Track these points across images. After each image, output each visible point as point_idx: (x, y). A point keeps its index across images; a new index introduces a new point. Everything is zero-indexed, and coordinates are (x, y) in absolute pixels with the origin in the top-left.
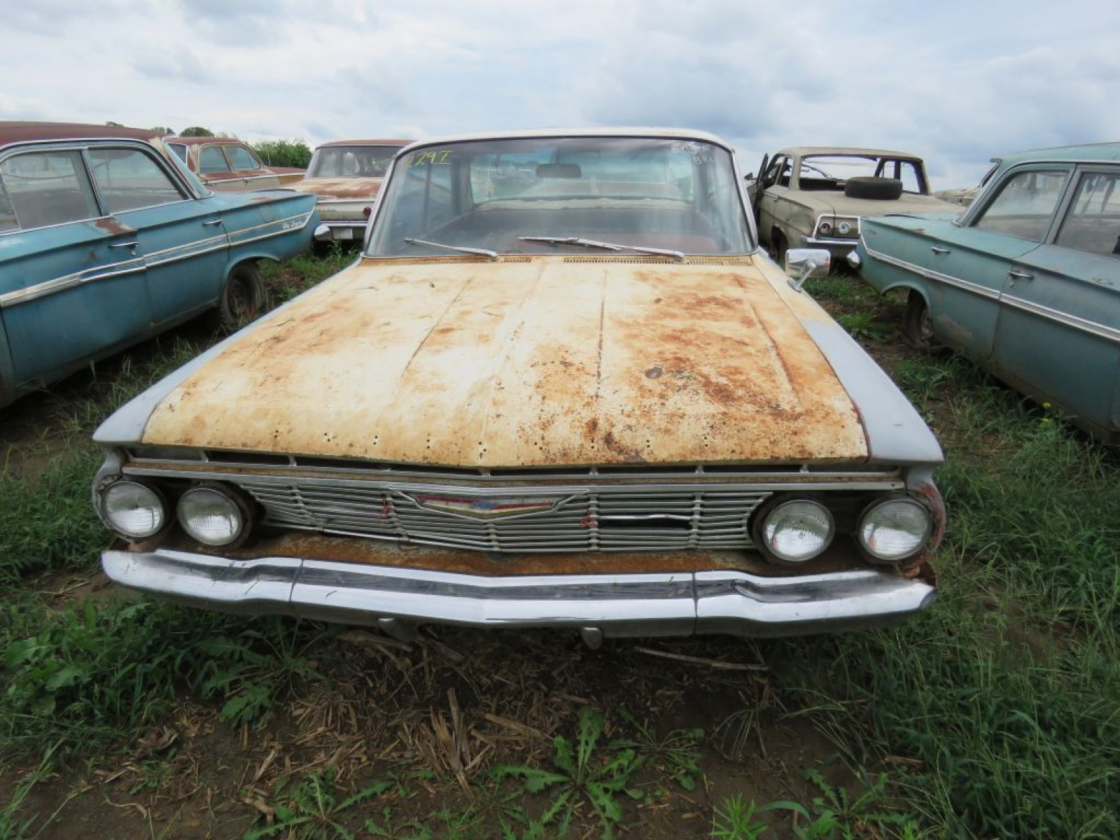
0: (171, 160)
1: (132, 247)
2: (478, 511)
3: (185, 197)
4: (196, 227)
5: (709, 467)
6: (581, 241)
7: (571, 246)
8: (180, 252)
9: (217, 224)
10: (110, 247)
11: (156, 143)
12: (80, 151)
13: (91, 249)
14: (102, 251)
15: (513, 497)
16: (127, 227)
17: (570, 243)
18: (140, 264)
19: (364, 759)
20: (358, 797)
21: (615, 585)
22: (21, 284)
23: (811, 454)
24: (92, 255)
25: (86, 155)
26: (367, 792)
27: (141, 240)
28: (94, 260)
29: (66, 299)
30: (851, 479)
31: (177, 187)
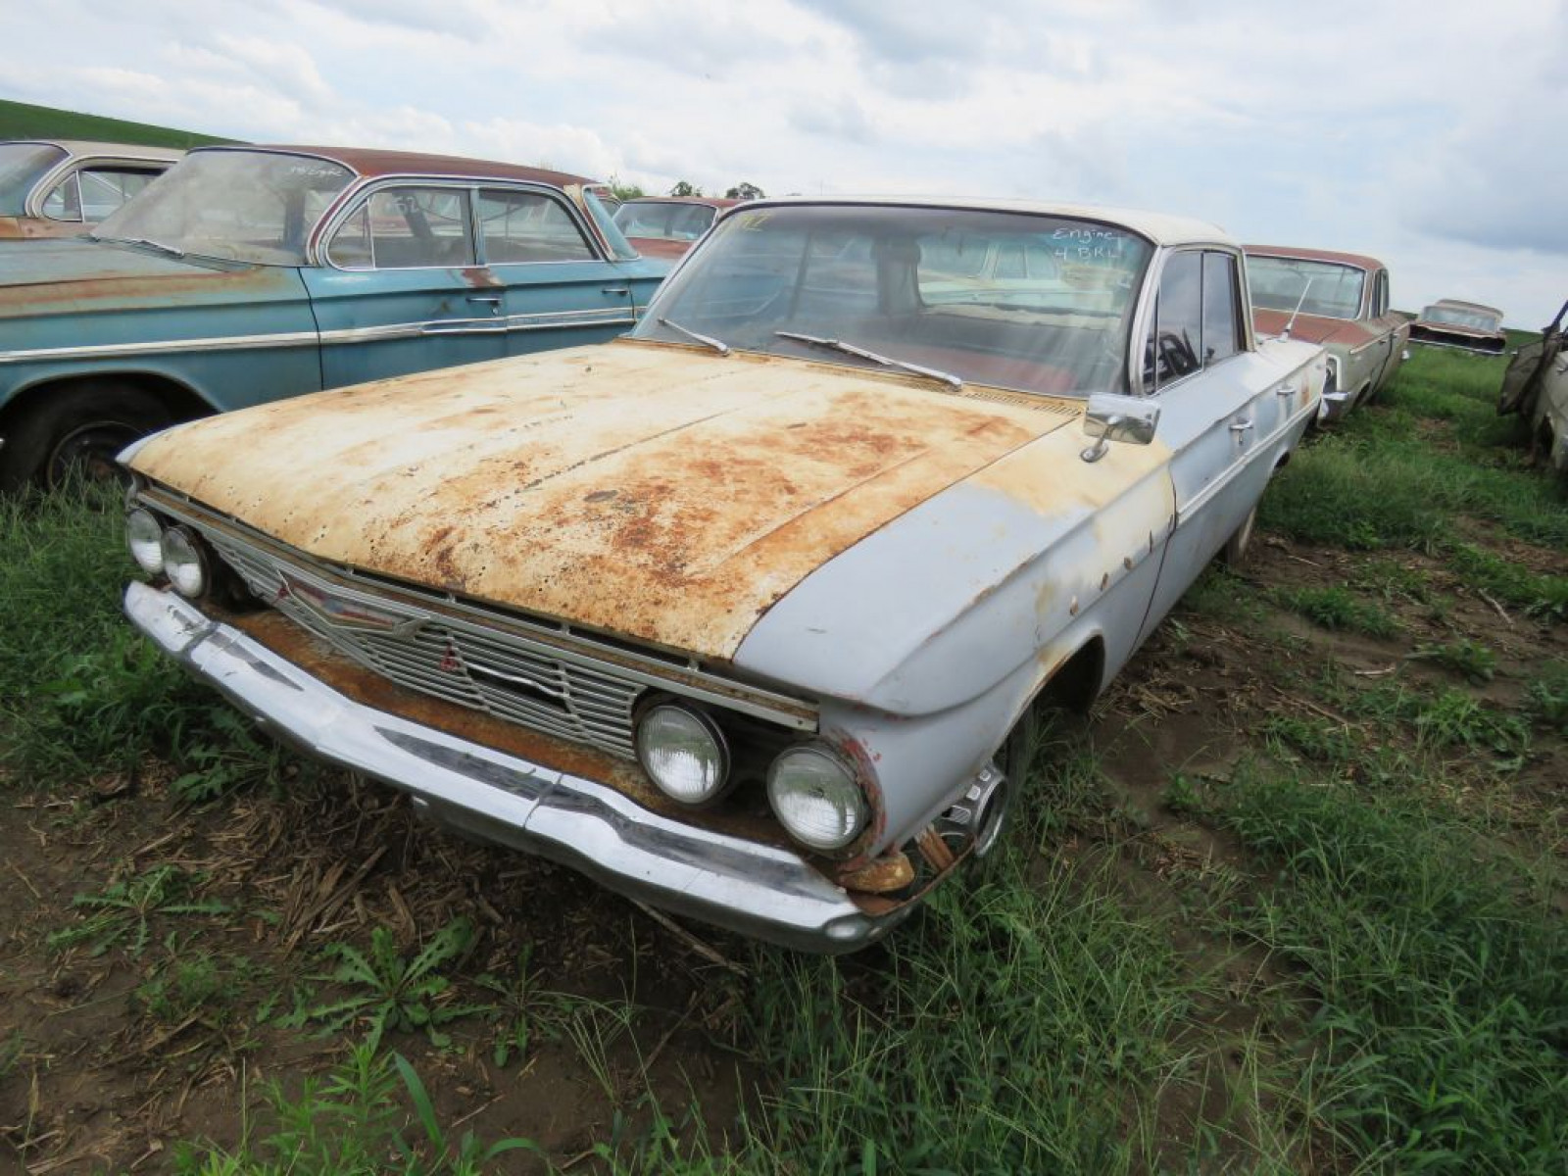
0: (586, 211)
1: (495, 304)
2: (327, 611)
3: (596, 257)
4: (594, 293)
5: (577, 630)
6: (843, 345)
7: (830, 350)
8: (561, 319)
9: (623, 294)
10: (469, 301)
11: (572, 191)
12: (468, 190)
13: (444, 299)
14: (459, 303)
15: (355, 604)
16: (496, 281)
18: (500, 324)
19: (238, 877)
20: (190, 908)
21: (468, 756)
22: (351, 324)
23: (656, 635)
24: (445, 306)
25: (475, 195)
26: (202, 908)
27: (511, 298)
28: (445, 311)
29: (402, 348)
30: (747, 697)
31: (588, 244)
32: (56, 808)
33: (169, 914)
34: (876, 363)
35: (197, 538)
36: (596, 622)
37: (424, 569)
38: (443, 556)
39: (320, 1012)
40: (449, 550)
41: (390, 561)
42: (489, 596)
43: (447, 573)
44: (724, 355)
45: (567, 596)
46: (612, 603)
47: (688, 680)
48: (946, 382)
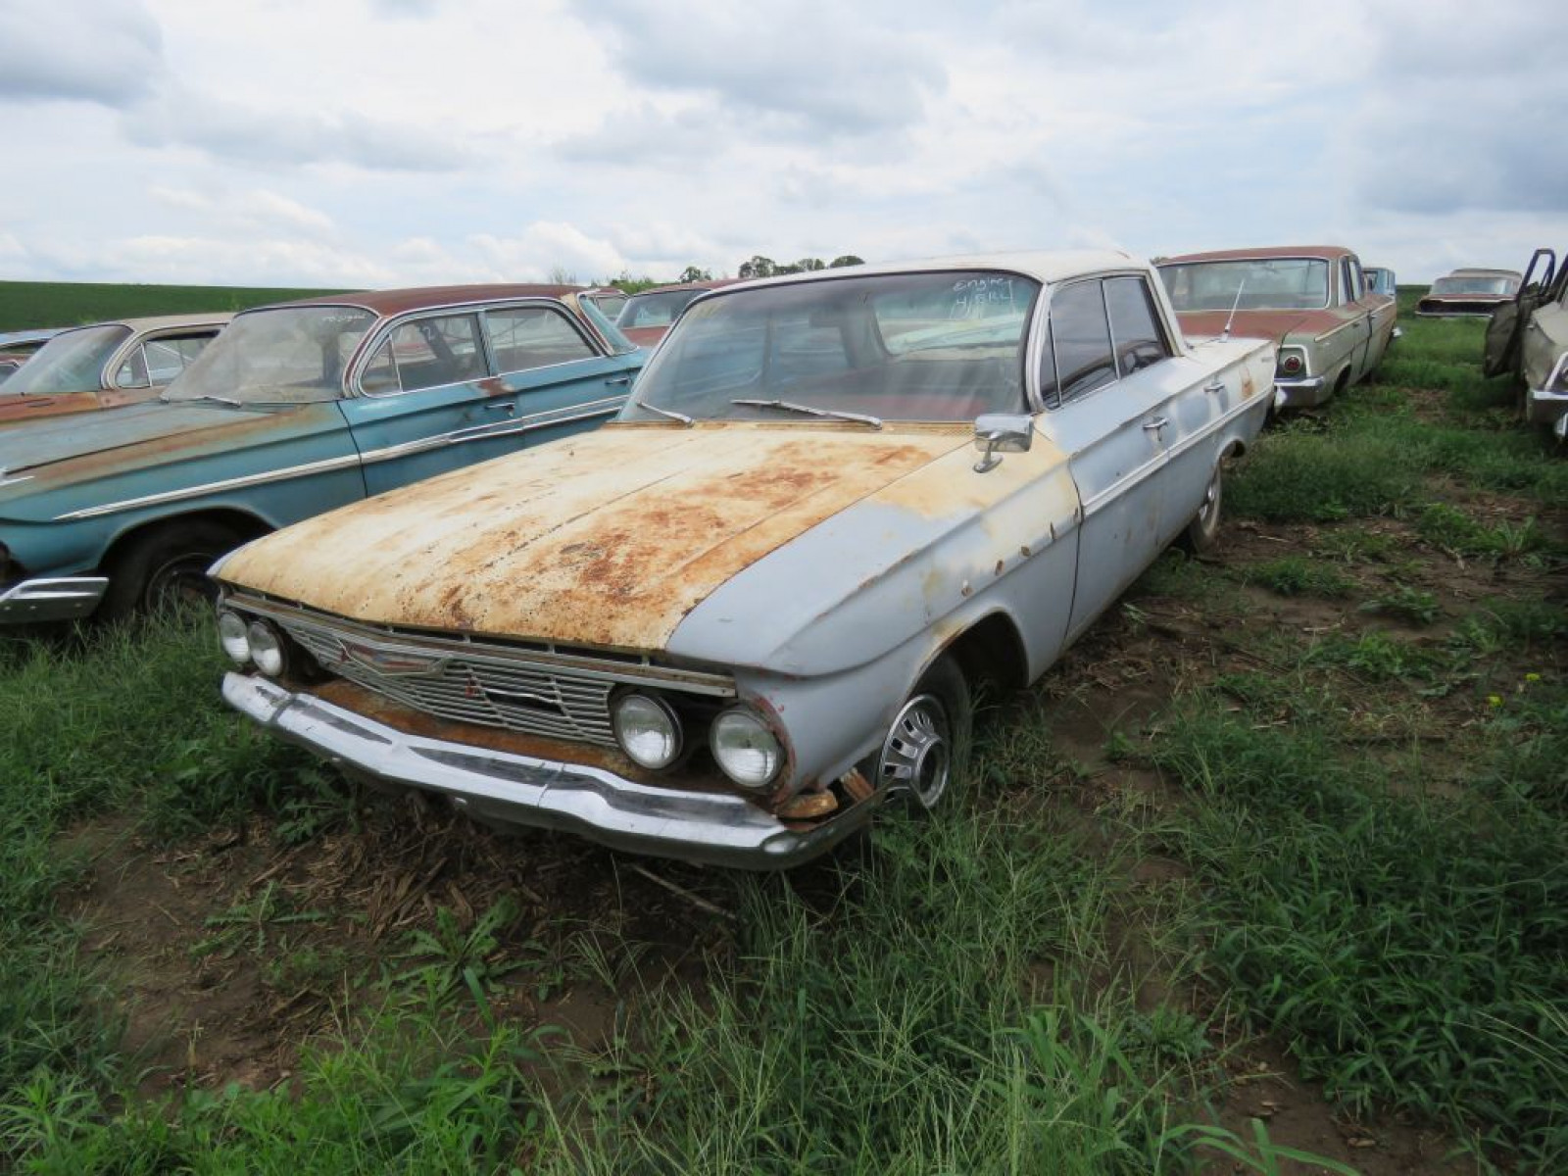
0: (584, 317)
1: (510, 408)
2: (378, 664)
3: (596, 354)
4: (599, 385)
5: (562, 648)
6: (785, 404)
7: (776, 410)
8: (571, 413)
9: (624, 383)
10: (487, 408)
11: (569, 300)
12: (476, 314)
13: (465, 410)
14: (477, 412)
15: (396, 654)
16: (509, 388)
17: (775, 407)
18: (516, 425)
19: (331, 892)
20: (295, 918)
21: (494, 761)
22: (386, 443)
23: (611, 640)
24: (466, 416)
25: (482, 317)
26: (305, 916)
27: (524, 401)
28: (467, 420)
29: (430, 457)
30: (685, 679)
31: (587, 343)
32: (184, 860)
33: (281, 923)
34: (813, 415)
35: (274, 627)
36: (568, 637)
37: (443, 618)
38: (456, 607)
39: (402, 977)
40: (460, 601)
41: (418, 616)
42: (491, 631)
43: (459, 618)
44: (690, 426)
45: (546, 622)
46: (578, 623)
47: (643, 673)
48: (869, 424)
